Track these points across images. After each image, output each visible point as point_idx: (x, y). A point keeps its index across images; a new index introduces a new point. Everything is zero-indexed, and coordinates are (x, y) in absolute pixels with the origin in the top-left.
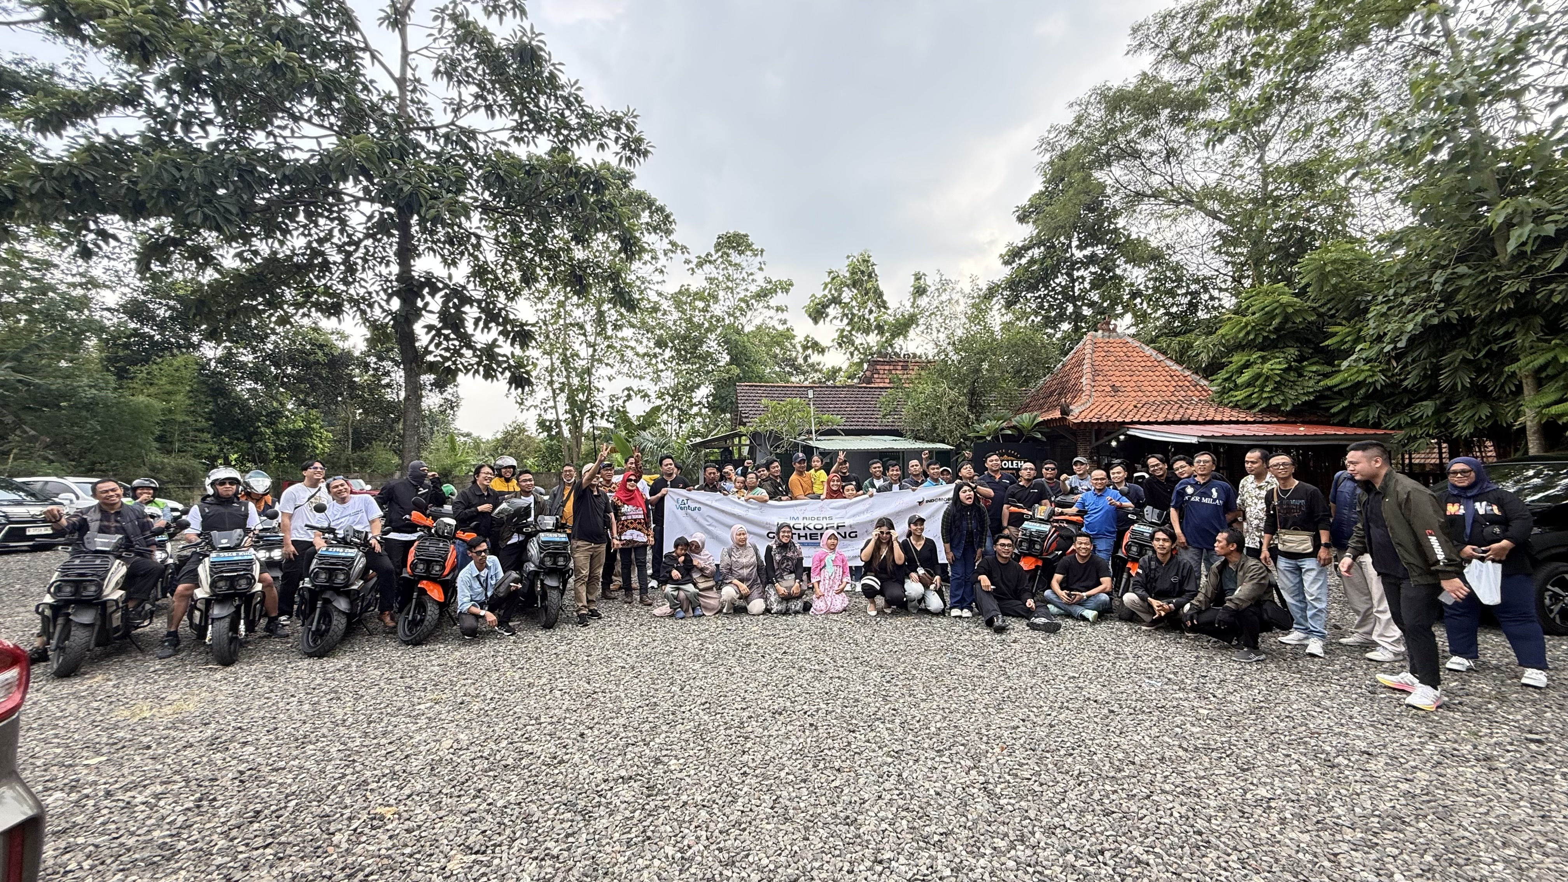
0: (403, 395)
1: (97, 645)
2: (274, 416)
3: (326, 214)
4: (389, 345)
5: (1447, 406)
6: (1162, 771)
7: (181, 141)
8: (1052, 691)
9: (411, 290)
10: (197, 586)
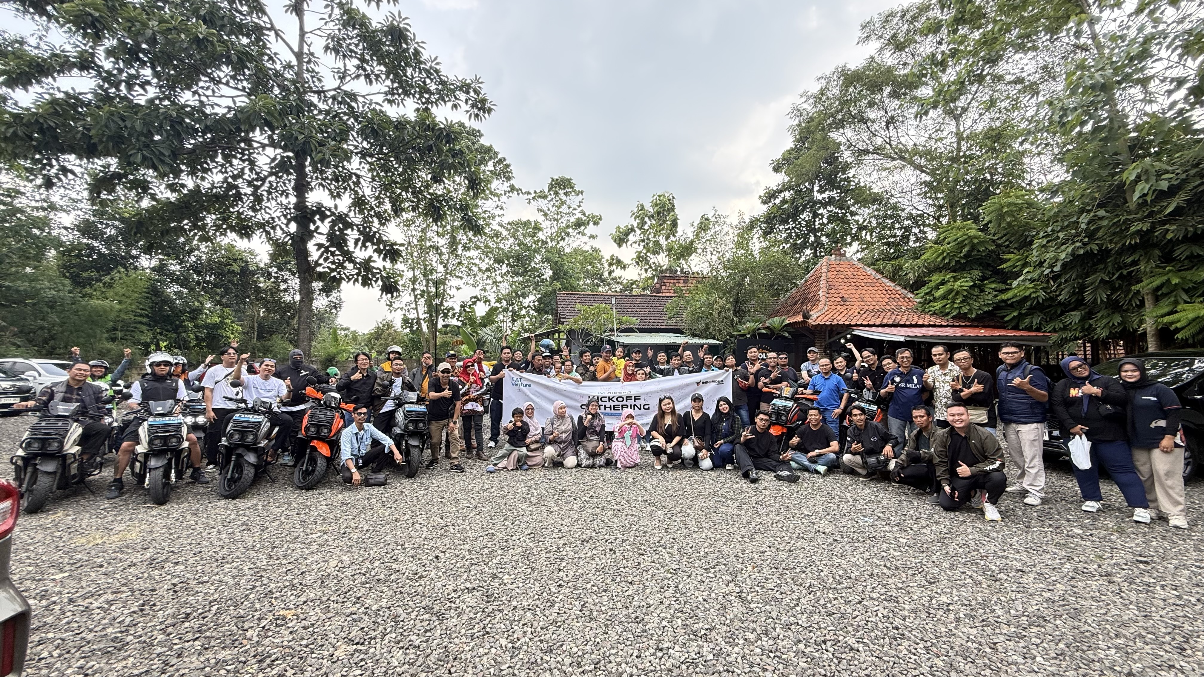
0: (298, 298)
1: (58, 488)
2: (196, 313)
3: (239, 156)
4: (287, 259)
5: (1090, 315)
6: (871, 583)
7: (125, 98)
8: (792, 525)
9: (305, 217)
10: (138, 443)
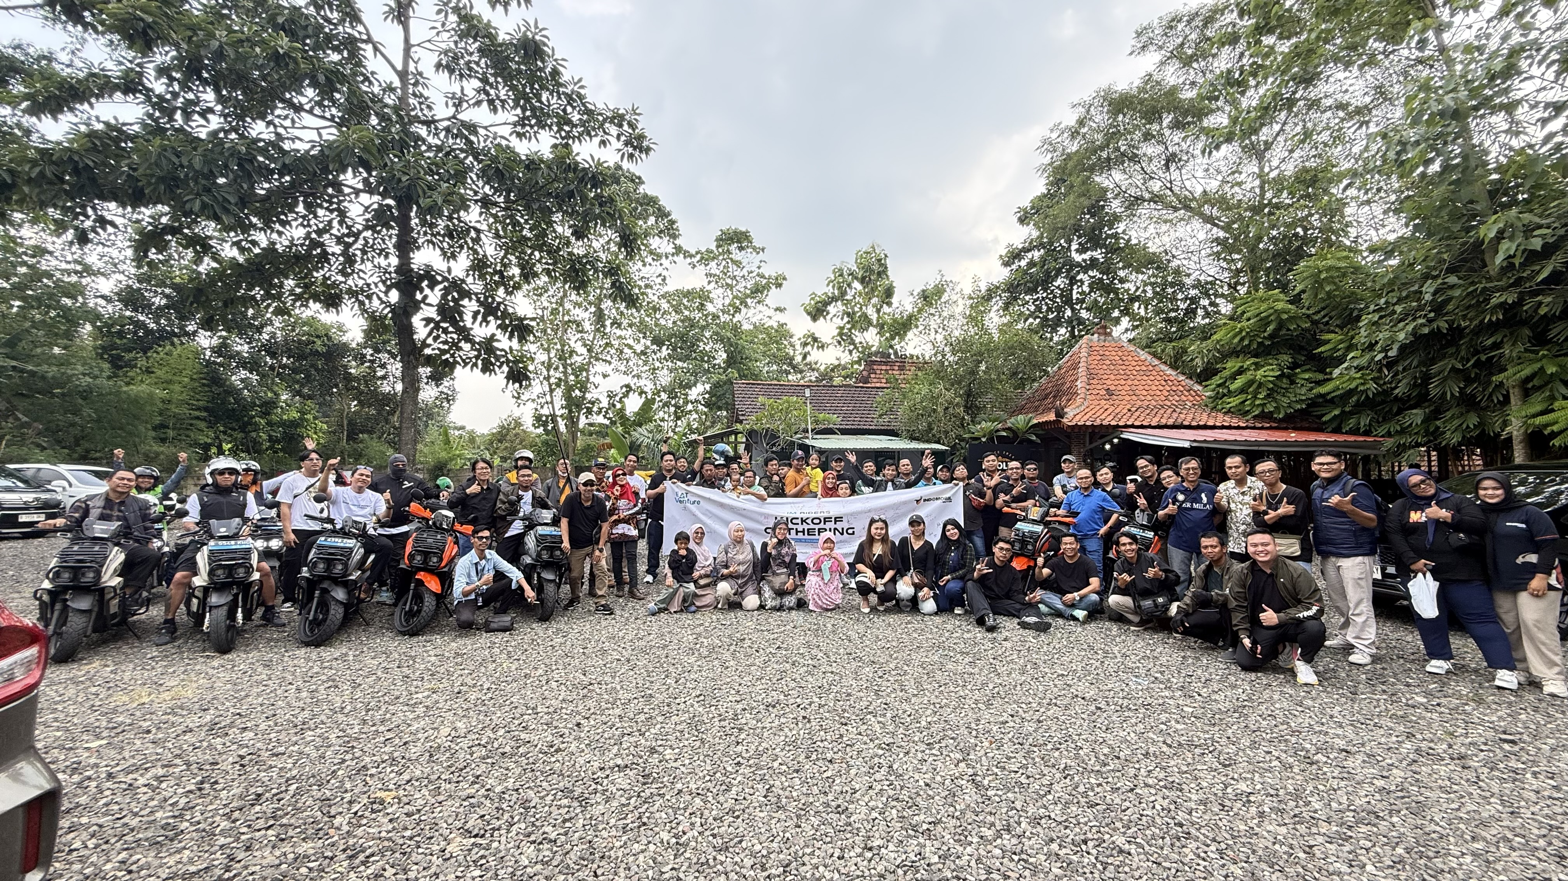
0: (399, 387)
1: (94, 631)
2: (269, 406)
3: (326, 205)
4: (386, 337)
5: (1436, 414)
6: (1146, 765)
7: (181, 130)
8: (1041, 688)
9: (410, 282)
10: (196, 574)
